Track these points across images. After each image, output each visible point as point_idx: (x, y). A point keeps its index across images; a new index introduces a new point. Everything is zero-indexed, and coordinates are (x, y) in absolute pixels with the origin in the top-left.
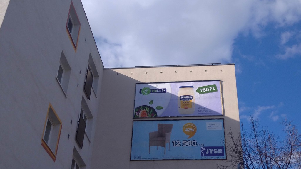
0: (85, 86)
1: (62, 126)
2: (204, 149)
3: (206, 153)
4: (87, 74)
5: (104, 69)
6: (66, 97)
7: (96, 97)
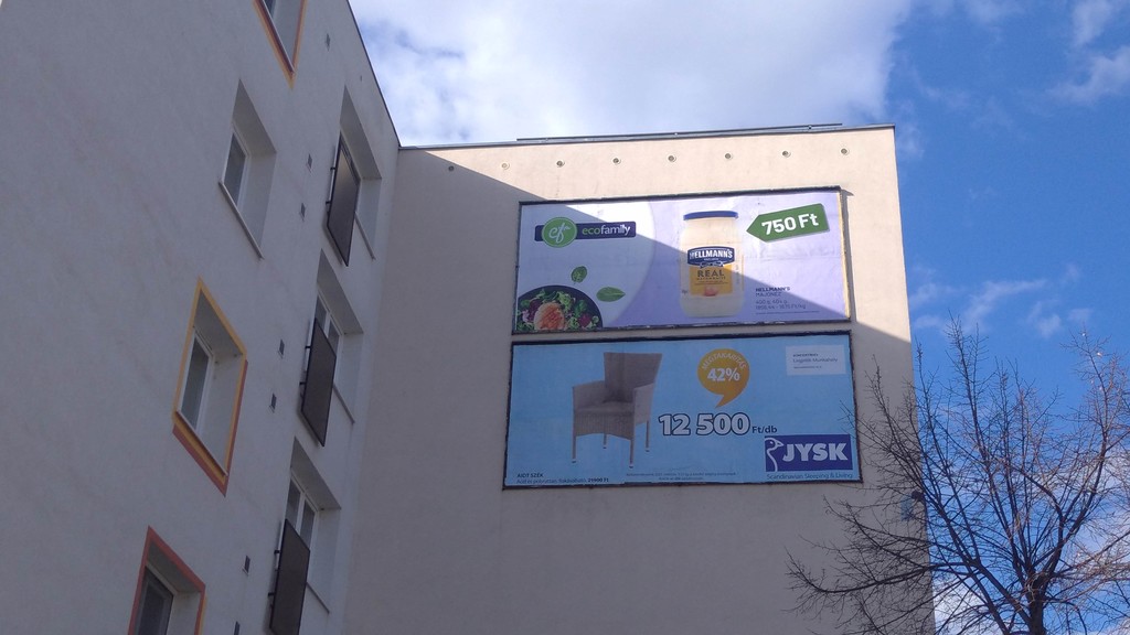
0: (329, 213)
1: (246, 363)
2: (779, 444)
3: (786, 459)
4: (335, 169)
5: (401, 149)
6: (259, 256)
7: (372, 255)
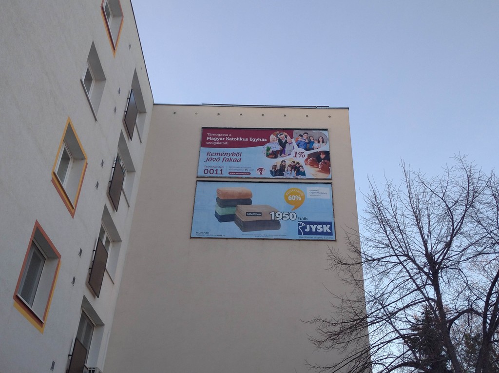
0: (125, 116)
1: (87, 164)
2: (303, 225)
3: (306, 230)
4: (129, 99)
5: (154, 105)
6: (96, 120)
7: (141, 141)
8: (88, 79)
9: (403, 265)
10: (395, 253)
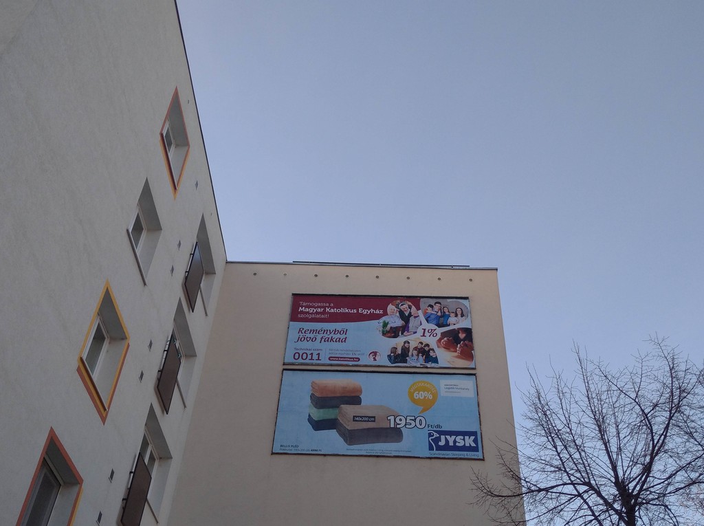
0: (186, 277)
1: (128, 346)
2: (436, 435)
3: (440, 444)
4: (193, 255)
5: (227, 262)
6: (145, 284)
7: (206, 313)
8: (138, 228)
9: (582, 498)
10: (570, 479)
